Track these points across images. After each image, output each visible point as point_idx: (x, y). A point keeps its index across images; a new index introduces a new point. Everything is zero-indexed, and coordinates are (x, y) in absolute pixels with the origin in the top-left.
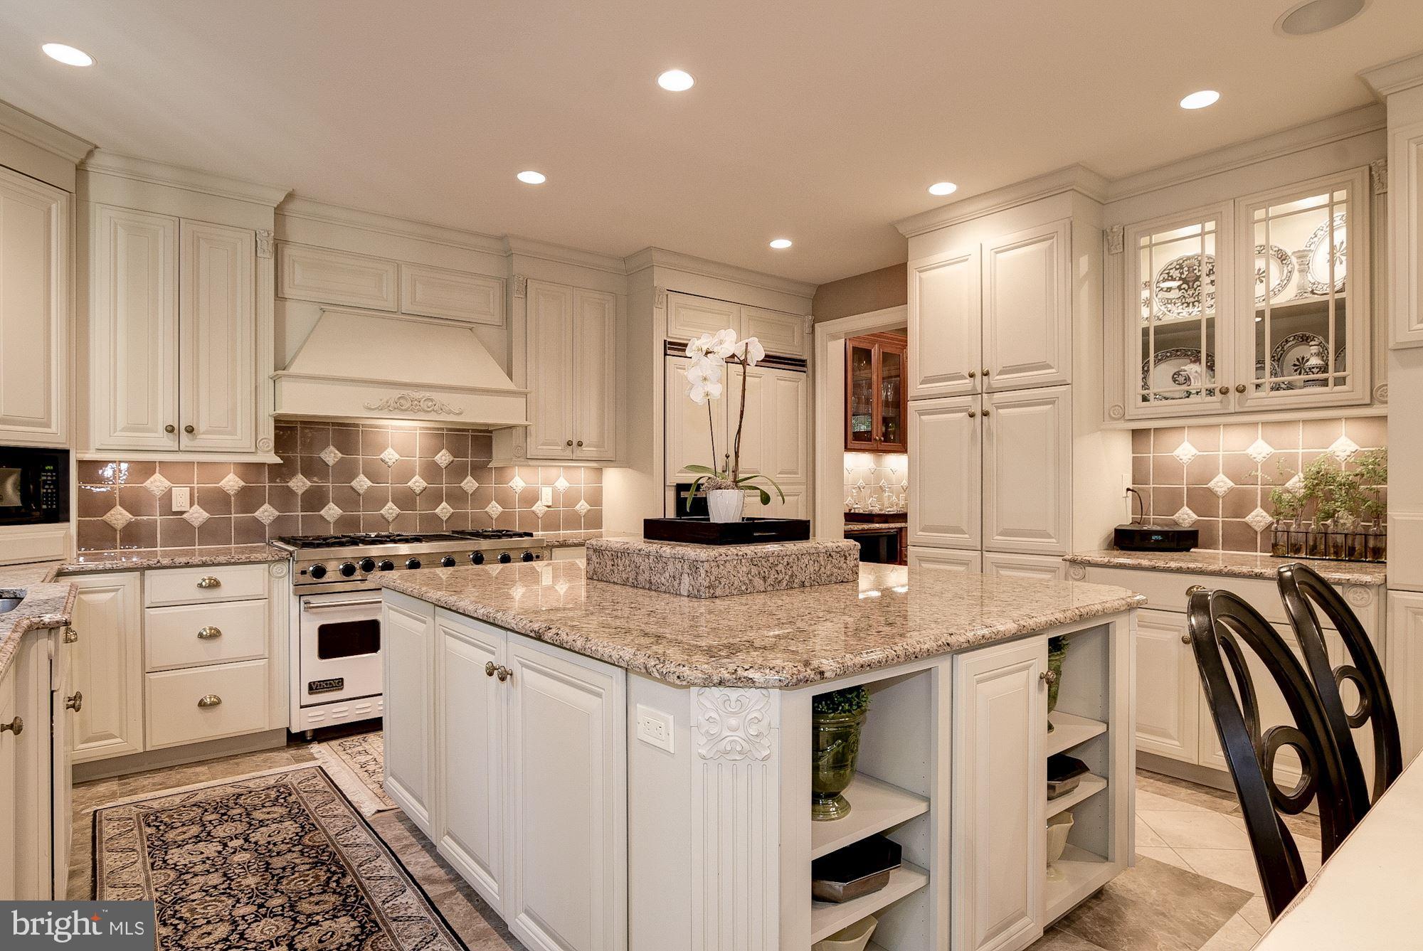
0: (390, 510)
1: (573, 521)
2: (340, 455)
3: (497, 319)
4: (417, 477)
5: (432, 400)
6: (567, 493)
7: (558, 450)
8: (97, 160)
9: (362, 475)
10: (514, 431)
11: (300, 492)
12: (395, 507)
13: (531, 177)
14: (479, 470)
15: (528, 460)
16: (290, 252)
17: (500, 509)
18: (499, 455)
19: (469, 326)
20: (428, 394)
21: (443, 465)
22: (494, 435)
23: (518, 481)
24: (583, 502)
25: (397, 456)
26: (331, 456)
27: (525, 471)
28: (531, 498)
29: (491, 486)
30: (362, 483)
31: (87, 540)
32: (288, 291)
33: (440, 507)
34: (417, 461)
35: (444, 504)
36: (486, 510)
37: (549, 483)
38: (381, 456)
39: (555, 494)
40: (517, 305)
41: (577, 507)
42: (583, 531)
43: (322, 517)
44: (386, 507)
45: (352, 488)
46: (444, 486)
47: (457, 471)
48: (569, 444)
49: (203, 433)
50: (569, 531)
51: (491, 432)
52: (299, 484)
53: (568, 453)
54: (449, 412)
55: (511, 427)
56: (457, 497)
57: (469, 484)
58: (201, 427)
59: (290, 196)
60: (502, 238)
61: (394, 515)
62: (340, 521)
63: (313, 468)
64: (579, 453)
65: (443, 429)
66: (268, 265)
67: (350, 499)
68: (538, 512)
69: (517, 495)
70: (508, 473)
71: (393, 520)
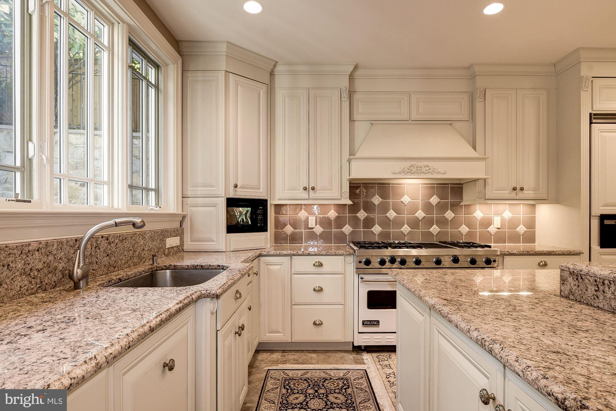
0: (406, 229)
1: (515, 238)
2: (381, 200)
3: (466, 116)
4: (420, 211)
5: (428, 166)
6: (511, 220)
7: (506, 193)
9: (392, 210)
10: (477, 183)
11: (362, 219)
12: (408, 227)
13: (493, 9)
14: (455, 206)
15: (485, 199)
16: (356, 97)
17: (468, 229)
18: (467, 199)
19: (449, 123)
20: (426, 163)
21: (434, 204)
22: (464, 186)
23: (479, 213)
24: (521, 226)
25: (409, 200)
26: (377, 200)
27: (484, 207)
28: (487, 223)
29: (462, 216)
30: (391, 214)
32: (356, 117)
33: (433, 228)
34: (420, 202)
35: (435, 226)
36: (459, 229)
38: (401, 200)
39: (503, 221)
40: (479, 106)
41: (518, 229)
42: (521, 244)
43: (372, 231)
44: (404, 227)
45: (386, 216)
46: (435, 215)
47: (442, 207)
48: (515, 189)
49: (319, 190)
50: (512, 244)
51: (462, 184)
52: (362, 215)
53: (513, 195)
54: (438, 173)
55: (475, 180)
56: (442, 222)
57: (449, 215)
58: (318, 187)
60: (469, 68)
61: (408, 231)
62: (381, 234)
63: (368, 207)
64: (521, 195)
65: (434, 184)
66: (346, 104)
67: (386, 223)
68: (492, 231)
69: (478, 221)
70: (472, 208)
71: (407, 234)
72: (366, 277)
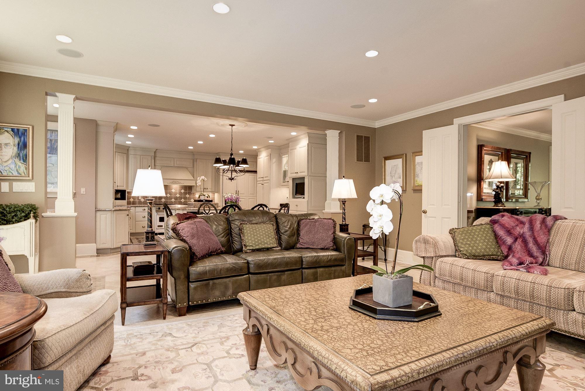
3: (192, 166)
4: (178, 194)
8: (130, 150)
9: (168, 194)
10: (194, 187)
14: (190, 193)
16: (157, 158)
18: (193, 191)
19: (187, 168)
20: (178, 181)
21: (183, 192)
25: (174, 191)
29: (192, 196)
31: (129, 203)
32: (156, 165)
34: (178, 192)
35: (183, 199)
36: (191, 200)
40: (195, 164)
43: (161, 201)
46: (183, 196)
47: (185, 193)
51: (191, 187)
54: (181, 184)
56: (185, 198)
57: (188, 196)
59: (156, 150)
61: (174, 201)
62: (165, 202)
65: (182, 187)
66: (153, 161)
70: (195, 194)
72: (159, 213)
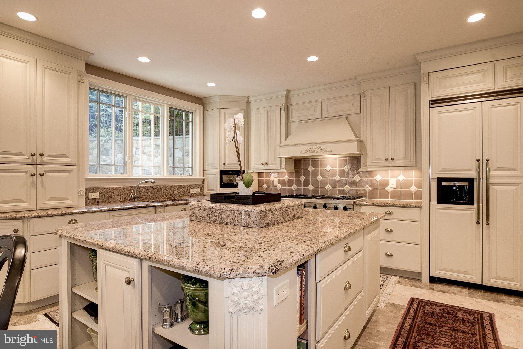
0: (328, 187)
1: (408, 195)
2: (313, 168)
3: (356, 111)
4: (337, 176)
5: (320, 148)
6: (404, 182)
7: (383, 163)
8: (251, 99)
9: (319, 175)
11: (302, 181)
12: (330, 186)
13: (313, 59)
15: (367, 167)
17: (371, 188)
19: (346, 117)
20: (320, 146)
23: (378, 177)
24: (413, 186)
25: (330, 168)
26: (311, 169)
28: (385, 184)
29: (366, 179)
30: (320, 178)
33: (346, 187)
34: (337, 170)
36: (364, 188)
37: (393, 177)
38: (325, 169)
39: (397, 183)
41: (410, 189)
42: (413, 200)
43: (308, 188)
44: (327, 186)
45: (316, 179)
48: (387, 159)
50: (405, 200)
52: (302, 178)
53: (387, 163)
54: (327, 152)
57: (357, 178)
58: (269, 163)
59: (288, 91)
61: (329, 189)
62: (313, 190)
63: (306, 173)
64: (393, 163)
67: (316, 183)
68: (388, 190)
69: (378, 183)
71: (329, 191)
